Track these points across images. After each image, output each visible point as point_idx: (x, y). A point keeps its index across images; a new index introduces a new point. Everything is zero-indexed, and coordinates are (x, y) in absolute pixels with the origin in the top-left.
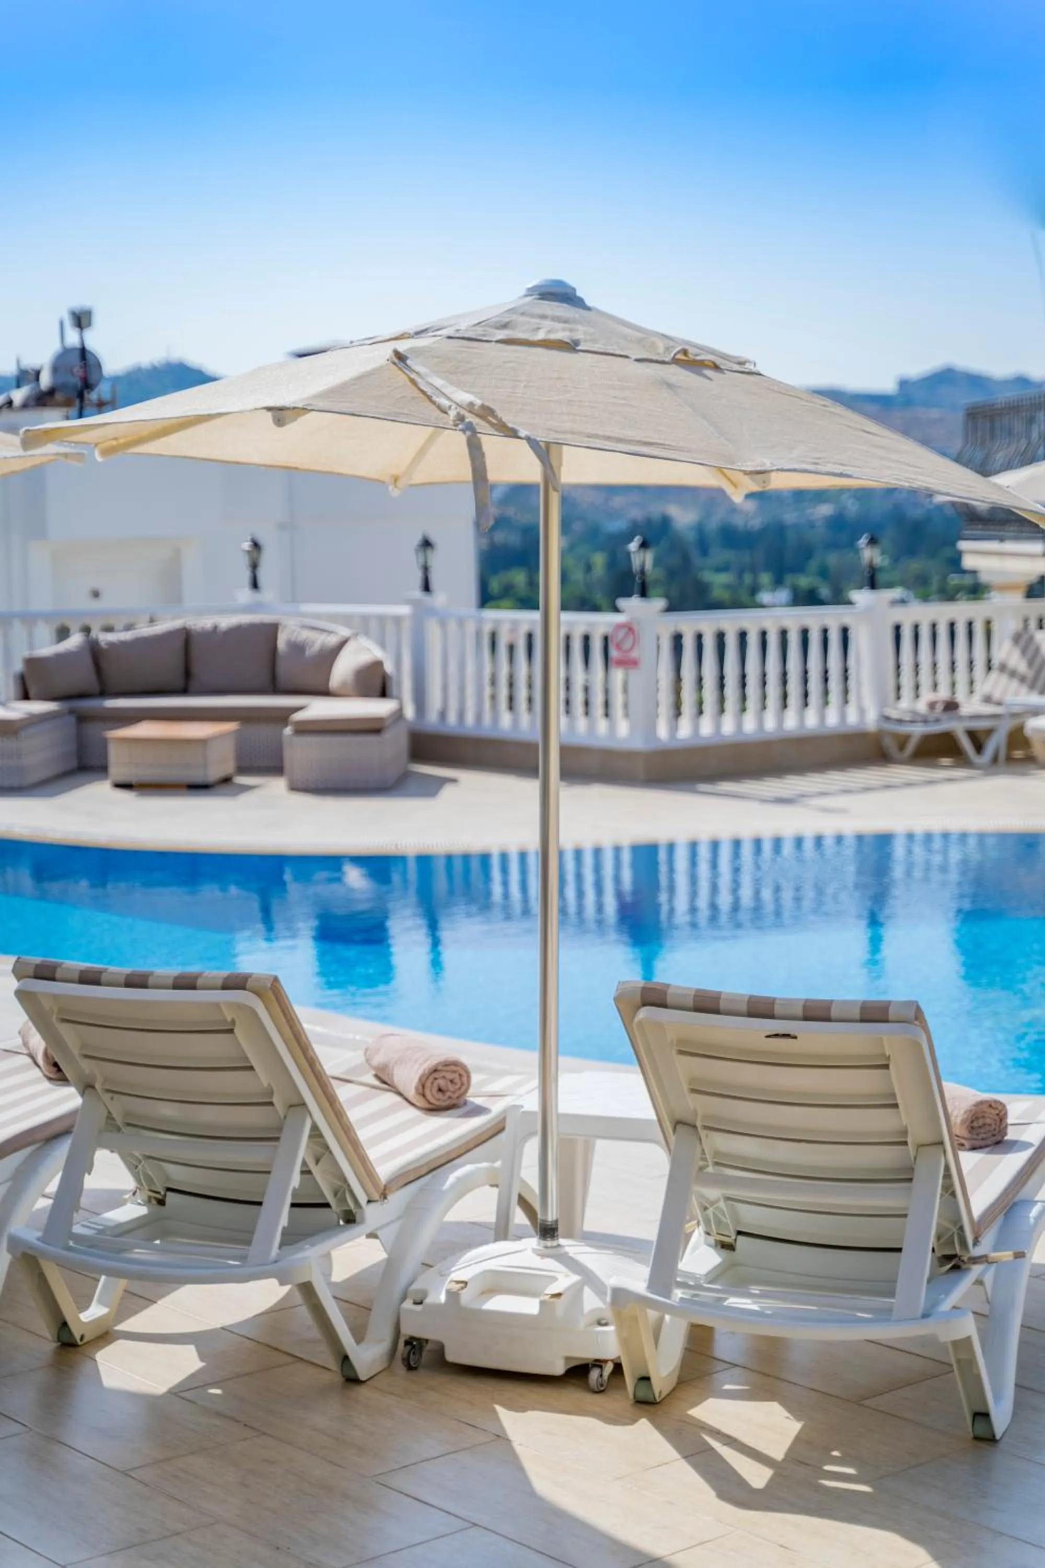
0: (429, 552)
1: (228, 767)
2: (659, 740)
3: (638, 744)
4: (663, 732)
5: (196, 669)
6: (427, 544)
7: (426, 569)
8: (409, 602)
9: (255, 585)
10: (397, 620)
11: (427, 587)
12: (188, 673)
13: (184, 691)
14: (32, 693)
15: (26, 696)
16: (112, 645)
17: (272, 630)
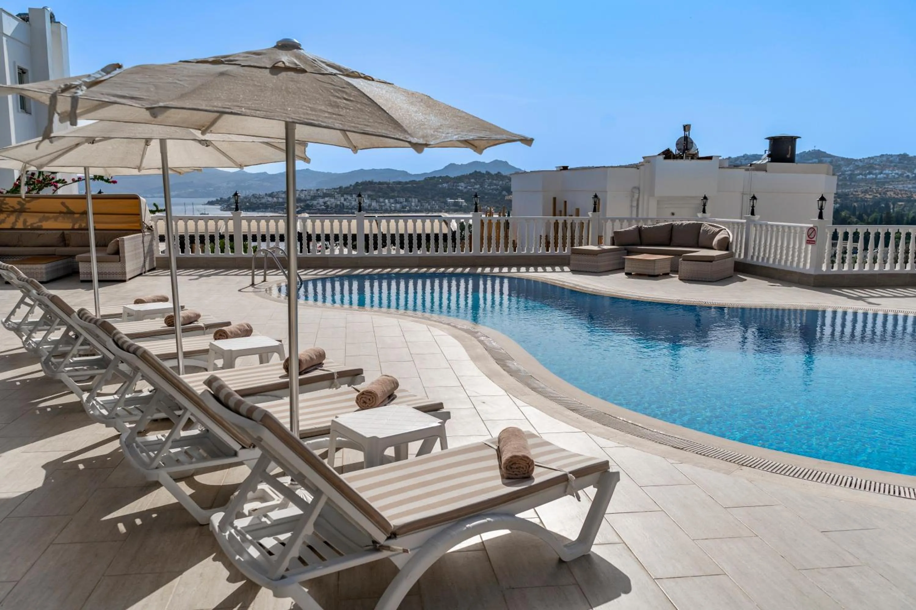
0: (755, 201)
1: (668, 270)
2: (823, 271)
3: (812, 272)
4: (824, 268)
5: (674, 239)
6: (754, 198)
7: (753, 207)
8: (746, 218)
9: (704, 212)
10: (742, 223)
11: (753, 213)
12: (671, 239)
13: (669, 245)
14: (615, 244)
15: (613, 244)
16: (646, 228)
17: (700, 225)
